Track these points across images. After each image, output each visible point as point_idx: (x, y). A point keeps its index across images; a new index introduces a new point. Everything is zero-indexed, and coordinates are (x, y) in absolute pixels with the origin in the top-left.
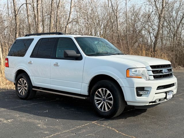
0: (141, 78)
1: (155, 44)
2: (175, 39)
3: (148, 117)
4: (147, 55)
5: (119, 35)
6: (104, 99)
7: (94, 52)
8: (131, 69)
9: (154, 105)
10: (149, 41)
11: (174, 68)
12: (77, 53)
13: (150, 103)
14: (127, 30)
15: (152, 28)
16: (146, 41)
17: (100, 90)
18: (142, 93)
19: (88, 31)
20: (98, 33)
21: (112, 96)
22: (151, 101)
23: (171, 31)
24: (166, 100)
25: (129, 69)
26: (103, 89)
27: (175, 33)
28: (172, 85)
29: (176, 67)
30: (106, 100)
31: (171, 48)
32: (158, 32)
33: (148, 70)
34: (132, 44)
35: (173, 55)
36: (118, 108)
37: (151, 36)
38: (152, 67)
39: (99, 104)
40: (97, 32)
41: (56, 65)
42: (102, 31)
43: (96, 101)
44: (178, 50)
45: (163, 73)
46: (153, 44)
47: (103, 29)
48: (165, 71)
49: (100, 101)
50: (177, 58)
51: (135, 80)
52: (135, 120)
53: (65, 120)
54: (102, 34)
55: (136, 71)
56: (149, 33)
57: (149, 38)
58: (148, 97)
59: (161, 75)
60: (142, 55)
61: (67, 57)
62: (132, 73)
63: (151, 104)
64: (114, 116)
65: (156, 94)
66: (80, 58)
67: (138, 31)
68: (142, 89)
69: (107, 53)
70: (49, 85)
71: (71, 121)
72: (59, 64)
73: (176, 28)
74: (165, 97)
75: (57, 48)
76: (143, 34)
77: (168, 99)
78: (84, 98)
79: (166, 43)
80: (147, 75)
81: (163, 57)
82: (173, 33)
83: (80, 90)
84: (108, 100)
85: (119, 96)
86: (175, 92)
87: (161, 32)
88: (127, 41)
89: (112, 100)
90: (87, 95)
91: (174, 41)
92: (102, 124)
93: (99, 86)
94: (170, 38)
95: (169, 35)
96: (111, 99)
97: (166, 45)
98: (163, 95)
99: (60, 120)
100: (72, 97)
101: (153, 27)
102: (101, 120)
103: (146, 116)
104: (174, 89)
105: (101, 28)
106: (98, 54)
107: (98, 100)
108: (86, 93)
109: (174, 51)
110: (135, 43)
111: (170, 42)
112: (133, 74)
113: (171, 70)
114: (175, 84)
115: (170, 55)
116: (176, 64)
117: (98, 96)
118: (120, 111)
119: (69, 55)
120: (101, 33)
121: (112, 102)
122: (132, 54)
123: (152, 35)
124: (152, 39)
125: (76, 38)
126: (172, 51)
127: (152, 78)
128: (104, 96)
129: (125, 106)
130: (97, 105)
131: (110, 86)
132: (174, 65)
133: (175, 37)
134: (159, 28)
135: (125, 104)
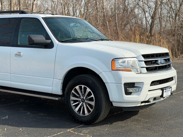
0: (130, 71)
1: (152, 26)
2: (177, 19)
3: (140, 120)
4: (141, 41)
5: (105, 15)
6: (83, 100)
7: (70, 37)
8: (118, 59)
9: (147, 105)
10: (144, 22)
11: (176, 57)
12: (46, 39)
13: (142, 102)
14: (115, 8)
15: (148, 6)
16: (140, 22)
17: (77, 87)
18: (132, 91)
19: (64, 9)
20: (78, 11)
21: (93, 96)
22: (143, 101)
23: (172, 10)
24: (162, 99)
25: (114, 60)
26: (82, 86)
27: (177, 12)
28: (171, 79)
29: (179, 57)
30: (86, 101)
31: (172, 32)
32: (155, 10)
33: (139, 61)
34: (123, 27)
35: (174, 40)
36: (101, 111)
37: (147, 16)
38: (145, 56)
39: (76, 106)
40: (76, 10)
41: (18, 55)
42: (83, 9)
43: (72, 102)
44: (180, 33)
45: (158, 64)
46: (150, 27)
47: (85, 6)
48: (161, 61)
49: (77, 103)
50: (180, 45)
51: (123, 74)
52: (123, 125)
53: (31, 129)
54: (82, 13)
55: (124, 62)
56: (144, 12)
57: (144, 19)
58: (139, 95)
59: (157, 67)
60: (134, 41)
61: (33, 44)
62: (118, 64)
63: (143, 104)
64: (96, 122)
65: (149, 91)
66: (50, 46)
67: (129, 10)
68: (131, 85)
69: (87, 39)
70: (10, 82)
71: (39, 129)
72: (22, 54)
73: (178, 6)
74: (161, 94)
75: (18, 32)
76: (136, 13)
77: (164, 98)
78: (57, 99)
79: (166, 26)
80: (138, 67)
81: (162, 43)
82: (175, 12)
83: (51, 88)
84: (89, 101)
85: (102, 95)
86: (174, 88)
87: (160, 10)
88: (116, 23)
89: (93, 101)
90: (61, 94)
91: (175, 22)
92: (81, 132)
93: (77, 82)
94: (171, 19)
95: (169, 14)
96: (91, 100)
97: (165, 28)
98: (159, 93)
99: (24, 128)
100: (41, 98)
101: (149, 4)
102: (78, 128)
103: (137, 120)
104: (173, 85)
105: (82, 6)
106: (75, 40)
107: (75, 101)
108: (60, 92)
109: (176, 35)
110: (127, 25)
111: (171, 24)
112: (120, 66)
113: (169, 60)
114: (174, 79)
115: (171, 40)
116: (178, 53)
117: (75, 96)
118: (104, 114)
119: (35, 41)
120: (82, 11)
121: (93, 103)
122: (122, 40)
123: (147, 14)
124: (148, 20)
125: (45, 19)
126: (174, 35)
127: (145, 70)
128: (83, 95)
129: (110, 108)
130: (73, 108)
131: (91, 82)
132: (176, 53)
133: (177, 18)
134: (156, 6)
135: (110, 106)
